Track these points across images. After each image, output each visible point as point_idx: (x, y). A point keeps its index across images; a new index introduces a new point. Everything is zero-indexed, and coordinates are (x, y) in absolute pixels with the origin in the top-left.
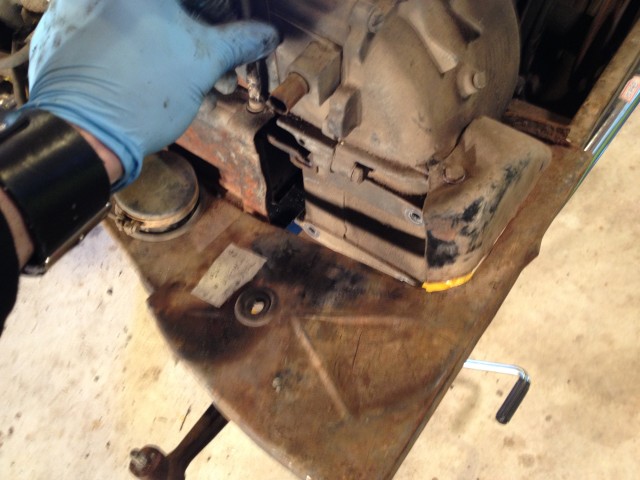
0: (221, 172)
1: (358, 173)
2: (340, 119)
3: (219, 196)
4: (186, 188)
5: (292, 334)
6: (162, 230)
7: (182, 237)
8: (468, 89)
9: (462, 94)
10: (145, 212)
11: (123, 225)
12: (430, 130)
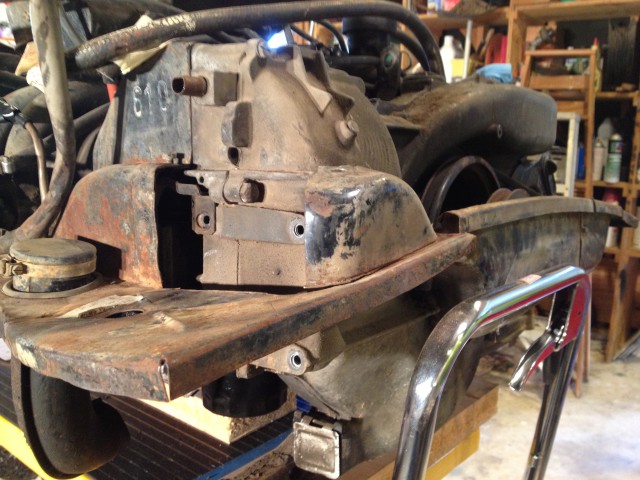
6: (43, 289)
8: (345, 133)
12: (309, 141)
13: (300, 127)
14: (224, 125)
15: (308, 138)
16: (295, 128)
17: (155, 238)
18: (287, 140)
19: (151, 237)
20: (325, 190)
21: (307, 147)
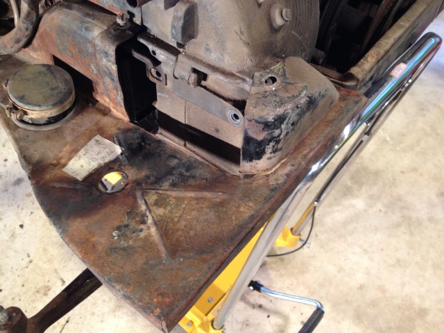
0: (94, 84)
1: (194, 76)
2: (181, 23)
3: (91, 105)
4: (64, 91)
5: (136, 201)
6: (42, 122)
7: (56, 130)
8: (279, 21)
9: (274, 25)
10: (28, 104)
11: (10, 112)
12: (248, 44)
13: (242, 33)
14: (173, 27)
15: (247, 41)
16: (237, 33)
17: (120, 93)
18: (229, 45)
19: (117, 91)
20: (261, 117)
21: (245, 50)
